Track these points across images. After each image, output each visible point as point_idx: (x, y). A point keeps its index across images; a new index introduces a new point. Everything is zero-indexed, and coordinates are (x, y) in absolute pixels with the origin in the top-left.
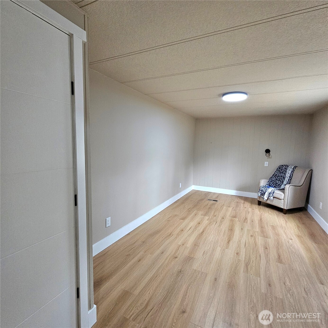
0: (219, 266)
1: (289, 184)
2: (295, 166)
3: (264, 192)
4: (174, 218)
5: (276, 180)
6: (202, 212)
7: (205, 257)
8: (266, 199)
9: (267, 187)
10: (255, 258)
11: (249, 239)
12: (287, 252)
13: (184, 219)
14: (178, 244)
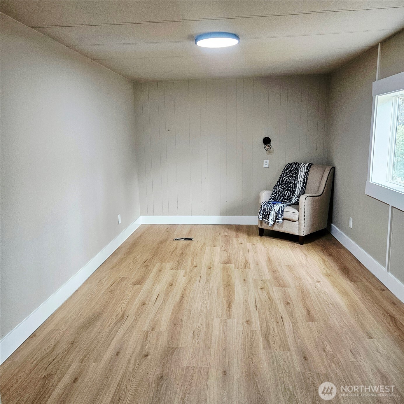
0: (224, 350)
1: (304, 194)
2: (310, 164)
3: (268, 212)
4: (120, 285)
5: (283, 190)
6: (170, 263)
7: (197, 341)
8: (272, 224)
9: (271, 203)
10: (275, 323)
11: (259, 295)
12: (318, 303)
13: (140, 282)
14: (144, 330)
